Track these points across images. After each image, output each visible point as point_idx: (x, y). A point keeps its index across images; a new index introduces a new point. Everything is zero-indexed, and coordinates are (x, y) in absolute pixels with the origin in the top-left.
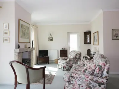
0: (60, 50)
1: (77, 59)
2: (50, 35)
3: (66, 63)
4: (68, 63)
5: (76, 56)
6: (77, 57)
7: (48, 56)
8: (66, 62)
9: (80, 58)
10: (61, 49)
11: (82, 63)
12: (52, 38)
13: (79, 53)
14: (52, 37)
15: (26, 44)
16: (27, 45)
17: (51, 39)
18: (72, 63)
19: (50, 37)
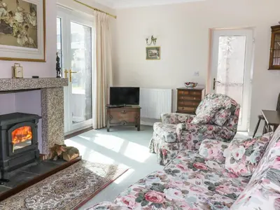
0: (179, 90)
1: (214, 128)
2: (150, 40)
3: (171, 140)
4: (177, 141)
5: (214, 117)
6: (219, 121)
7: (140, 105)
8: (170, 136)
9: (232, 123)
10: (183, 86)
11: (215, 155)
12: (158, 49)
13: (228, 104)
14: (157, 45)
15: (12, 63)
16: (17, 69)
17: (155, 51)
18: (195, 142)
19: (152, 45)
